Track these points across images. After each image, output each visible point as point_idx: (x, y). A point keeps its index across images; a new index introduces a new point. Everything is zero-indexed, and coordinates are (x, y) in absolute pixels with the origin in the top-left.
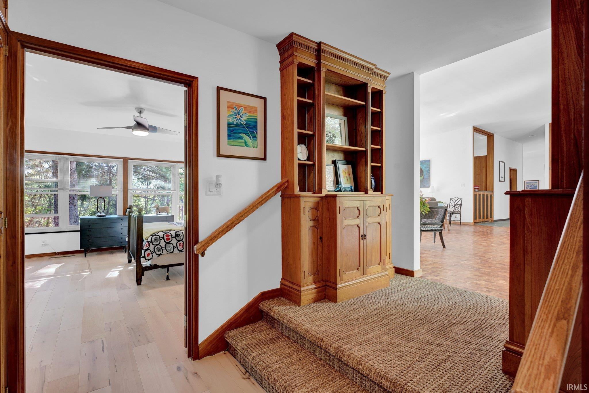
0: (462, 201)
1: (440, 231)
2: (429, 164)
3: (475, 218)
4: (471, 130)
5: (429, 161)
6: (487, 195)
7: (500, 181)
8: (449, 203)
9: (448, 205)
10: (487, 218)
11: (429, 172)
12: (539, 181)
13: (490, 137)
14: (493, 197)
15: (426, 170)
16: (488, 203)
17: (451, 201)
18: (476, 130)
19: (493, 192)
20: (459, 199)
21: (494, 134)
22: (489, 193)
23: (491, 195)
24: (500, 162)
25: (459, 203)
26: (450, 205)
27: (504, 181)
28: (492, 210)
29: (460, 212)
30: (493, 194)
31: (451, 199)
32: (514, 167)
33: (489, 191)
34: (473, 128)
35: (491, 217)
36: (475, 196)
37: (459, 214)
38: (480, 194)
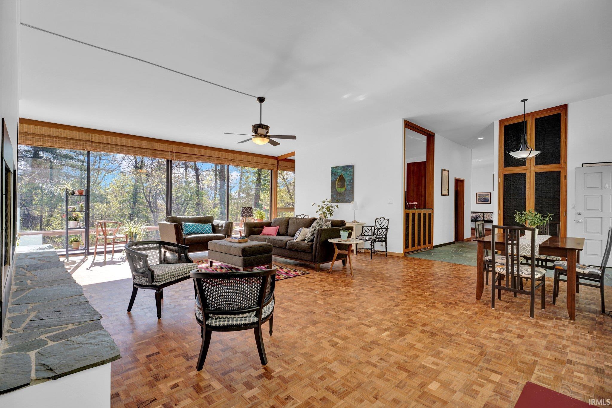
0: (388, 223)
1: (256, 326)
2: (352, 171)
3: (406, 246)
4: (400, 125)
5: (351, 166)
6: (425, 214)
7: (442, 195)
8: (374, 226)
9: (373, 228)
10: (424, 244)
11: (352, 181)
12: (490, 193)
13: (430, 137)
14: (433, 215)
15: (349, 179)
16: (425, 224)
17: (377, 223)
18: (409, 125)
19: (433, 209)
20: (385, 221)
21: (434, 134)
22: (427, 212)
23: (430, 214)
24: (442, 170)
25: (385, 226)
26: (375, 228)
27: (448, 195)
28: (432, 233)
29: (386, 238)
30: (433, 212)
31: (376, 219)
32: (460, 177)
33: (428, 208)
34: (404, 121)
35: (430, 243)
36: (407, 216)
37: (385, 242)
38: (414, 212)
